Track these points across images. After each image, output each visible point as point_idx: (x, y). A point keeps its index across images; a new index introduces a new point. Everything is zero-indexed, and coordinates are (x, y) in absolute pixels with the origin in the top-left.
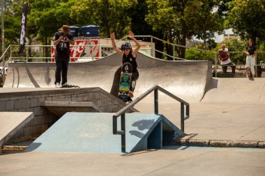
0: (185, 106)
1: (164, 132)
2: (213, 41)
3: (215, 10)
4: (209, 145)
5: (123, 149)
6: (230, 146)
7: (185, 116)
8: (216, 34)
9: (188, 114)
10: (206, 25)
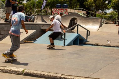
0: (88, 32)
1: (80, 40)
2: (106, 13)
3: (107, 2)
4: (95, 45)
5: (64, 45)
6: (102, 46)
7: (88, 35)
8: (107, 10)
9: (89, 34)
10: (104, 7)
